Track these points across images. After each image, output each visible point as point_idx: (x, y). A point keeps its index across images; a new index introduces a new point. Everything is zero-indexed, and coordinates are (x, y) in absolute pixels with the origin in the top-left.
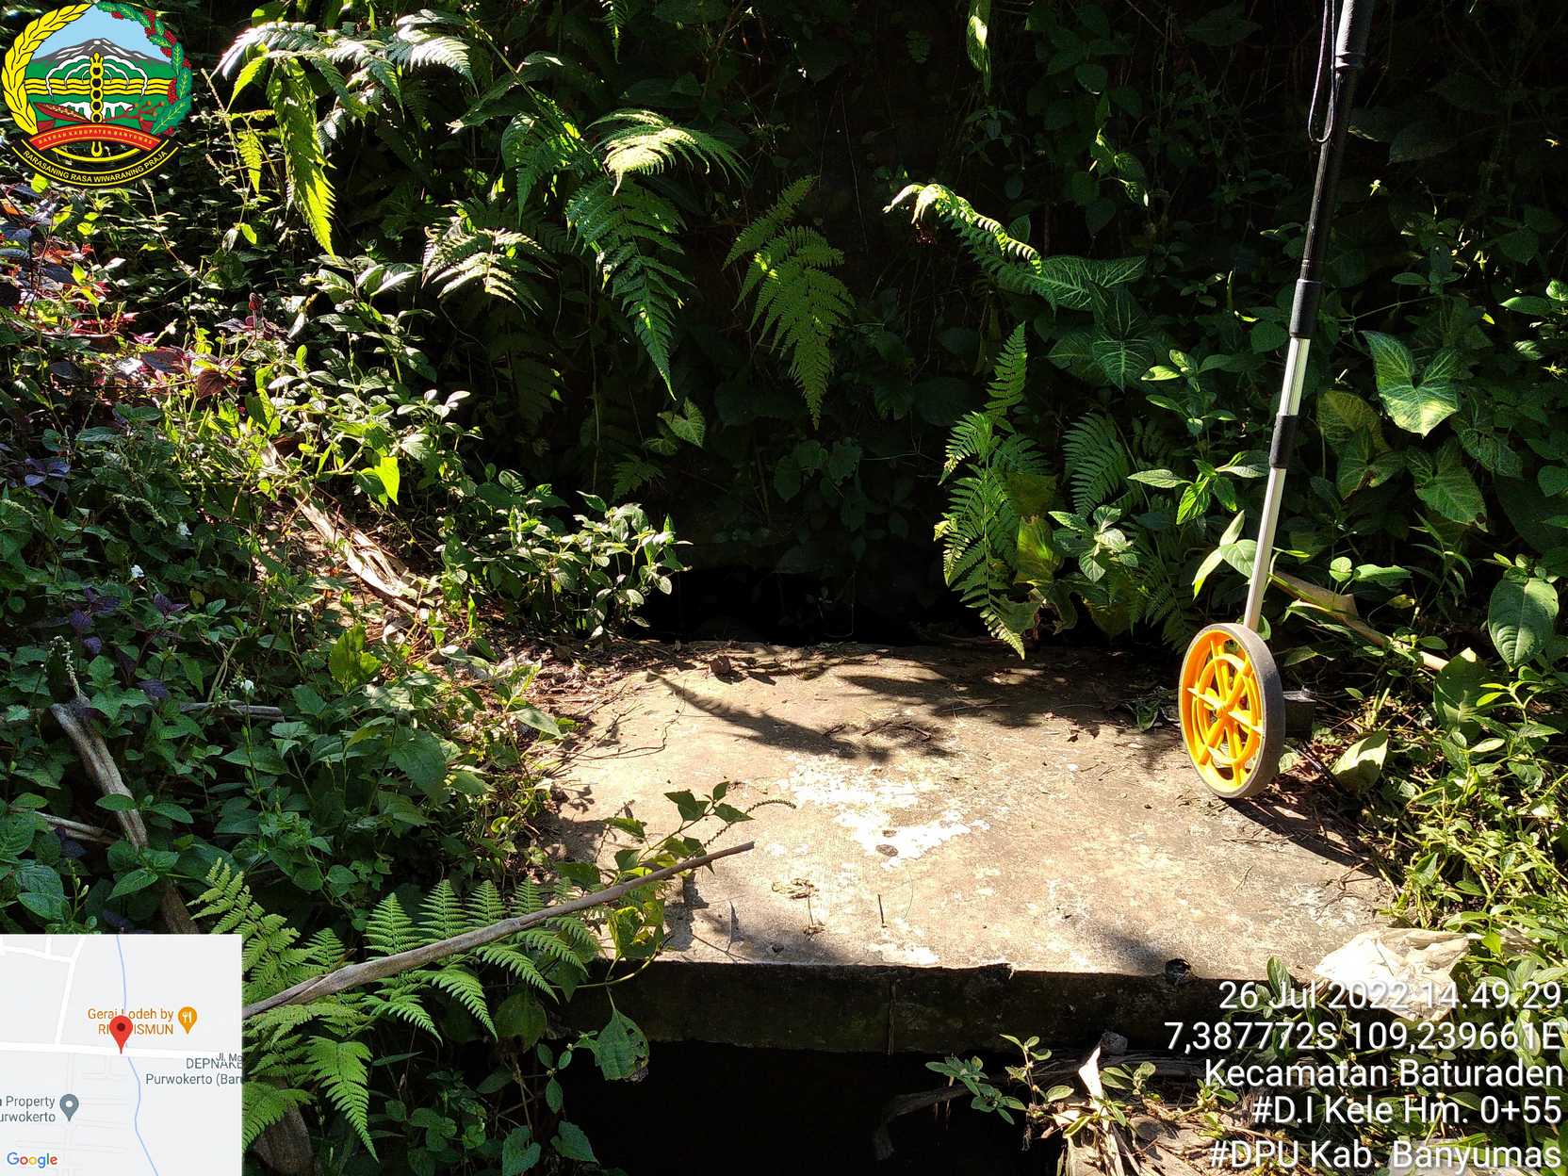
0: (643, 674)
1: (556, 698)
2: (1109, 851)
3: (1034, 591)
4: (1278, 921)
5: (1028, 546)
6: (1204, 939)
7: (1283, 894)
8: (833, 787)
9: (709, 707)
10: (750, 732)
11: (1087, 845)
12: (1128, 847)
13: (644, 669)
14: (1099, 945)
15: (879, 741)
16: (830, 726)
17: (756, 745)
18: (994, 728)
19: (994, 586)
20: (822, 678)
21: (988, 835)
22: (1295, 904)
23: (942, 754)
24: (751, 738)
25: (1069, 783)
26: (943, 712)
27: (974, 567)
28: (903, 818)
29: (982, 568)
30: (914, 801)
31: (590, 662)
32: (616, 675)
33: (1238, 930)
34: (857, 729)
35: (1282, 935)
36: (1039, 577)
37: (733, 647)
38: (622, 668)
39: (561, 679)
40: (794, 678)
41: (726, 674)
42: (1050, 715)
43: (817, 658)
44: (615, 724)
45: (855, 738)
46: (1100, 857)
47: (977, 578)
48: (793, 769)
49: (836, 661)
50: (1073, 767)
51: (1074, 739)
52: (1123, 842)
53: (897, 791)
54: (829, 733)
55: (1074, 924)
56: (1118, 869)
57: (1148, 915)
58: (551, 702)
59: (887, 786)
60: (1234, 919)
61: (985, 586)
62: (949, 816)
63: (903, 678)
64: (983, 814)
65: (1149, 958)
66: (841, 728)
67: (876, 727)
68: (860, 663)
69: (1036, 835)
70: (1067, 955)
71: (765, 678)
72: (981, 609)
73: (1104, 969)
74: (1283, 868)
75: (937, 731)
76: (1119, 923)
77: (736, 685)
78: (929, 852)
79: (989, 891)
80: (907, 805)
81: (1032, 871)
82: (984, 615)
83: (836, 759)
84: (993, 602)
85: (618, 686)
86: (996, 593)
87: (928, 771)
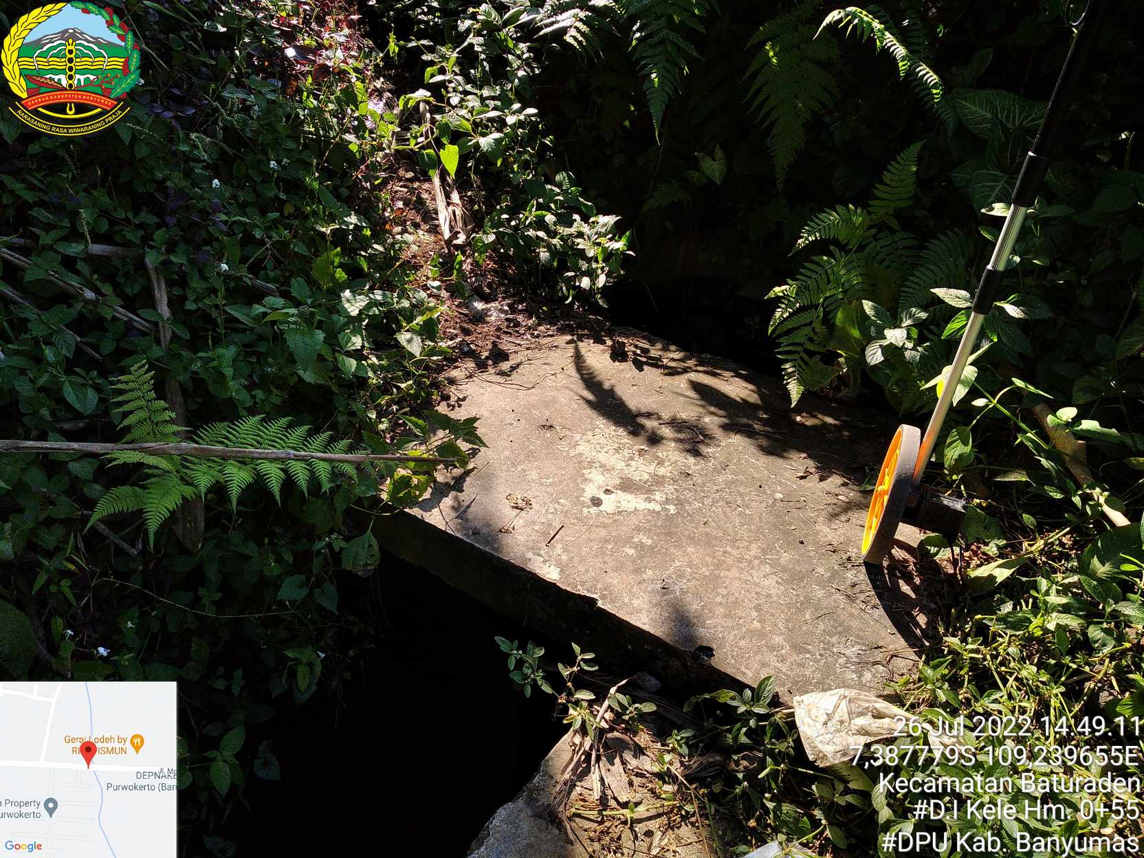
0: (569, 337)
1: (503, 336)
2: (740, 560)
3: (842, 360)
4: (808, 656)
5: (843, 323)
6: (742, 643)
7: (834, 640)
8: (605, 450)
9: (585, 372)
10: (590, 397)
11: (729, 549)
12: (756, 562)
13: (572, 335)
14: (667, 614)
15: (666, 432)
16: (643, 410)
17: (585, 406)
18: (753, 450)
19: (809, 346)
20: (677, 378)
21: (670, 518)
22: (835, 650)
23: (696, 453)
24: (589, 402)
25: (764, 505)
26: (729, 428)
27: (799, 328)
28: (627, 485)
29: (807, 330)
30: (646, 477)
31: (544, 319)
32: (551, 333)
33: (772, 648)
34: (659, 418)
35: (802, 665)
36: (847, 350)
37: (644, 338)
38: (559, 330)
39: (517, 324)
40: (660, 371)
41: (618, 354)
42: (805, 455)
43: (691, 363)
44: (518, 365)
45: (650, 424)
46: (729, 561)
47: (799, 337)
48: (593, 430)
49: (700, 368)
50: (778, 496)
51: (802, 478)
52: (756, 558)
53: (643, 468)
54: (640, 414)
55: (664, 594)
56: (734, 572)
57: (720, 611)
58: (498, 337)
59: (638, 462)
60: (778, 640)
61: (802, 345)
62: (658, 496)
63: (733, 395)
64: (680, 503)
65: (690, 638)
66: (649, 415)
67: (675, 423)
68: (715, 375)
69: (702, 529)
70: (639, 611)
71: (639, 366)
72: (786, 361)
73: (652, 632)
74: (855, 624)
75: (711, 437)
76: (694, 606)
77: (617, 363)
78: (620, 513)
79: (631, 552)
80: (637, 479)
81: (672, 550)
82: (787, 366)
83: (625, 433)
84: (801, 358)
85: (544, 341)
86: (811, 354)
87: (676, 462)
